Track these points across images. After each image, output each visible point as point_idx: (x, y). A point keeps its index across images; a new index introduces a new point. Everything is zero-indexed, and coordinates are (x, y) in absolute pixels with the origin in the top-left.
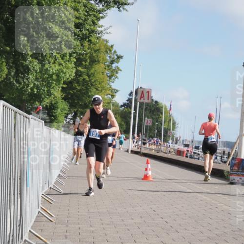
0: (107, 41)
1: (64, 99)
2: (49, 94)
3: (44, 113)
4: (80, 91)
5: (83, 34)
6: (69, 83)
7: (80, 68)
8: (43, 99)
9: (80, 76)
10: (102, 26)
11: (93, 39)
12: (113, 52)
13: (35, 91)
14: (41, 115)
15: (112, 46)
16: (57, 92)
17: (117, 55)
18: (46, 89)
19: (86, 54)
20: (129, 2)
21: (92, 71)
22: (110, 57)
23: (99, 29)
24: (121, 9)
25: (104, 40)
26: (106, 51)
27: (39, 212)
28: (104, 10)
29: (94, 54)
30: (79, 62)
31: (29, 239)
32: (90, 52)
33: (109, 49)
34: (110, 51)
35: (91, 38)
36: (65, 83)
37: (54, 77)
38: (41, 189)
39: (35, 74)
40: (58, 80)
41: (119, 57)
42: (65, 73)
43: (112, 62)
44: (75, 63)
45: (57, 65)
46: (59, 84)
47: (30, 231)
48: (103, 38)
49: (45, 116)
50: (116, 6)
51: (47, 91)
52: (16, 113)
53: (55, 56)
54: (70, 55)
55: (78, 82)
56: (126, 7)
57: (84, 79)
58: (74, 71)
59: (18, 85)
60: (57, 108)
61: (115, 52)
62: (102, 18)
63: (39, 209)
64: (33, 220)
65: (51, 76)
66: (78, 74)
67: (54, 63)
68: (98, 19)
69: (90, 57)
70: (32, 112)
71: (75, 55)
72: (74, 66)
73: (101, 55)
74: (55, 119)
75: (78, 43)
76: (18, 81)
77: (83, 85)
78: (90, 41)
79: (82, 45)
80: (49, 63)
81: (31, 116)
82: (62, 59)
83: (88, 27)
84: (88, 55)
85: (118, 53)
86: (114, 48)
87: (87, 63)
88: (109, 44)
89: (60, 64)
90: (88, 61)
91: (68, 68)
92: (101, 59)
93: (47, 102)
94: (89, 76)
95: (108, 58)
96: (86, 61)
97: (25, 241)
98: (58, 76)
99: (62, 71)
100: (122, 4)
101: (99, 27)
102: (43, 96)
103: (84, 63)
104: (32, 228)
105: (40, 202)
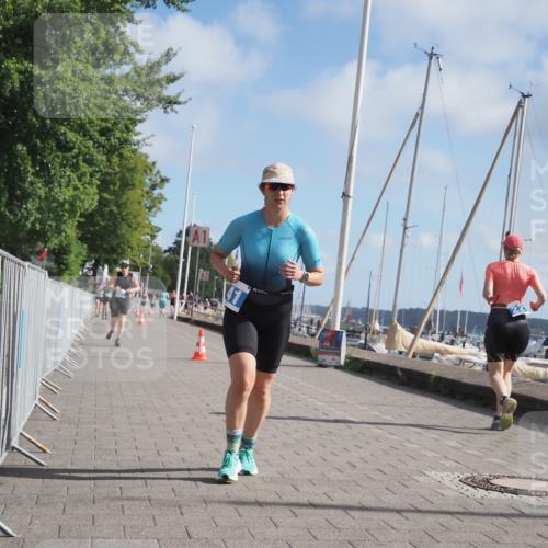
0: (147, 156)
1: (82, 239)
2: (59, 231)
3: (50, 260)
4: (104, 228)
5: (111, 145)
6: (89, 217)
7: (106, 195)
8: (49, 239)
9: (106, 206)
10: (140, 133)
11: (126, 152)
12: (154, 172)
13: (38, 226)
14: (45, 262)
15: (154, 164)
16: (70, 230)
17: (161, 177)
18: (54, 224)
19: (115, 174)
20: (180, 99)
21: (124, 199)
22: (150, 179)
23: (135, 138)
24: (169, 109)
25: (142, 155)
26: (145, 171)
27: (36, 405)
28: (142, 111)
29: (127, 175)
30: (104, 185)
31: (20, 445)
32: (121, 172)
33: (149, 168)
34: (151, 170)
35: (122, 151)
36: (82, 215)
37: (67, 206)
38: (40, 372)
39: (38, 201)
40: (72, 212)
41: (164, 180)
42: (83, 201)
43: (153, 187)
44: (98, 187)
45: (71, 189)
46: (74, 217)
47: (21, 434)
48: (140, 151)
49: (52, 265)
50: (161, 105)
51: (56, 227)
52: (3, 258)
53: (69, 176)
54: (92, 176)
55: (102, 215)
56: (175, 107)
57: (111, 211)
58: (97, 198)
59: (12, 217)
60: (70, 252)
61: (158, 172)
62: (141, 121)
63: (37, 402)
64: (27, 418)
65: (62, 205)
66: (102, 203)
67: (68, 186)
68: (134, 122)
69: (120, 179)
70: (32, 257)
71: (98, 175)
72: (96, 191)
73: (138, 177)
74: (67, 268)
75: (104, 158)
76: (11, 211)
77: (109, 220)
78: (121, 156)
79: (109, 161)
80: (60, 186)
81: (27, 264)
82: (80, 180)
83: (118, 134)
84: (118, 176)
85: (163, 174)
86: (157, 166)
87: (116, 188)
88: (150, 161)
89: (76, 188)
90: (118, 184)
91: (87, 195)
92: (137, 182)
93: (54, 242)
94: (118, 206)
95: (147, 181)
96: (115, 184)
97: (14, 448)
98: (72, 204)
99: (79, 199)
100: (170, 103)
101: (136, 135)
102: (49, 234)
103: (111, 187)
104: (24, 428)
105: (38, 391)
